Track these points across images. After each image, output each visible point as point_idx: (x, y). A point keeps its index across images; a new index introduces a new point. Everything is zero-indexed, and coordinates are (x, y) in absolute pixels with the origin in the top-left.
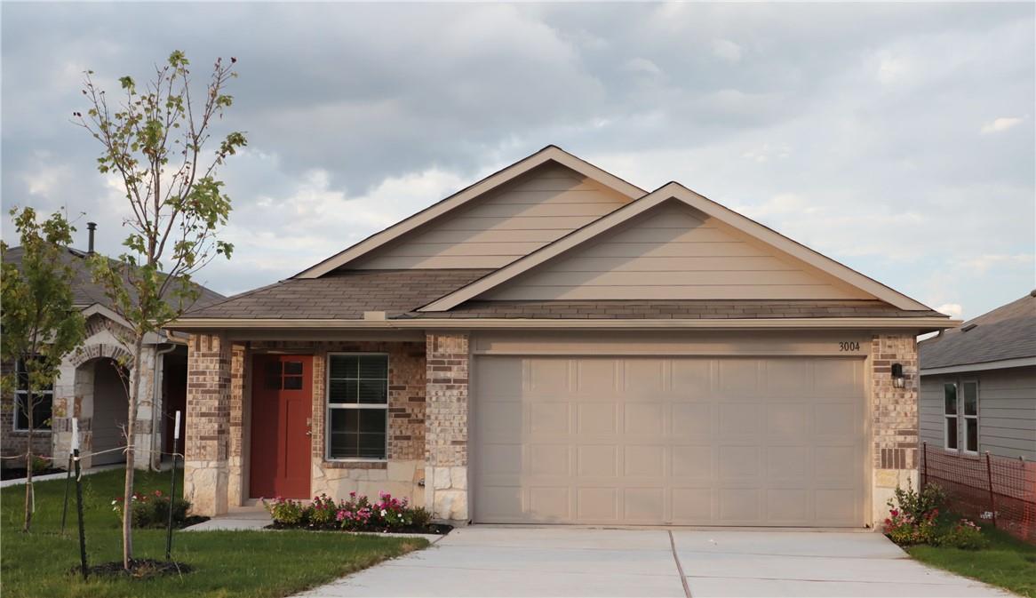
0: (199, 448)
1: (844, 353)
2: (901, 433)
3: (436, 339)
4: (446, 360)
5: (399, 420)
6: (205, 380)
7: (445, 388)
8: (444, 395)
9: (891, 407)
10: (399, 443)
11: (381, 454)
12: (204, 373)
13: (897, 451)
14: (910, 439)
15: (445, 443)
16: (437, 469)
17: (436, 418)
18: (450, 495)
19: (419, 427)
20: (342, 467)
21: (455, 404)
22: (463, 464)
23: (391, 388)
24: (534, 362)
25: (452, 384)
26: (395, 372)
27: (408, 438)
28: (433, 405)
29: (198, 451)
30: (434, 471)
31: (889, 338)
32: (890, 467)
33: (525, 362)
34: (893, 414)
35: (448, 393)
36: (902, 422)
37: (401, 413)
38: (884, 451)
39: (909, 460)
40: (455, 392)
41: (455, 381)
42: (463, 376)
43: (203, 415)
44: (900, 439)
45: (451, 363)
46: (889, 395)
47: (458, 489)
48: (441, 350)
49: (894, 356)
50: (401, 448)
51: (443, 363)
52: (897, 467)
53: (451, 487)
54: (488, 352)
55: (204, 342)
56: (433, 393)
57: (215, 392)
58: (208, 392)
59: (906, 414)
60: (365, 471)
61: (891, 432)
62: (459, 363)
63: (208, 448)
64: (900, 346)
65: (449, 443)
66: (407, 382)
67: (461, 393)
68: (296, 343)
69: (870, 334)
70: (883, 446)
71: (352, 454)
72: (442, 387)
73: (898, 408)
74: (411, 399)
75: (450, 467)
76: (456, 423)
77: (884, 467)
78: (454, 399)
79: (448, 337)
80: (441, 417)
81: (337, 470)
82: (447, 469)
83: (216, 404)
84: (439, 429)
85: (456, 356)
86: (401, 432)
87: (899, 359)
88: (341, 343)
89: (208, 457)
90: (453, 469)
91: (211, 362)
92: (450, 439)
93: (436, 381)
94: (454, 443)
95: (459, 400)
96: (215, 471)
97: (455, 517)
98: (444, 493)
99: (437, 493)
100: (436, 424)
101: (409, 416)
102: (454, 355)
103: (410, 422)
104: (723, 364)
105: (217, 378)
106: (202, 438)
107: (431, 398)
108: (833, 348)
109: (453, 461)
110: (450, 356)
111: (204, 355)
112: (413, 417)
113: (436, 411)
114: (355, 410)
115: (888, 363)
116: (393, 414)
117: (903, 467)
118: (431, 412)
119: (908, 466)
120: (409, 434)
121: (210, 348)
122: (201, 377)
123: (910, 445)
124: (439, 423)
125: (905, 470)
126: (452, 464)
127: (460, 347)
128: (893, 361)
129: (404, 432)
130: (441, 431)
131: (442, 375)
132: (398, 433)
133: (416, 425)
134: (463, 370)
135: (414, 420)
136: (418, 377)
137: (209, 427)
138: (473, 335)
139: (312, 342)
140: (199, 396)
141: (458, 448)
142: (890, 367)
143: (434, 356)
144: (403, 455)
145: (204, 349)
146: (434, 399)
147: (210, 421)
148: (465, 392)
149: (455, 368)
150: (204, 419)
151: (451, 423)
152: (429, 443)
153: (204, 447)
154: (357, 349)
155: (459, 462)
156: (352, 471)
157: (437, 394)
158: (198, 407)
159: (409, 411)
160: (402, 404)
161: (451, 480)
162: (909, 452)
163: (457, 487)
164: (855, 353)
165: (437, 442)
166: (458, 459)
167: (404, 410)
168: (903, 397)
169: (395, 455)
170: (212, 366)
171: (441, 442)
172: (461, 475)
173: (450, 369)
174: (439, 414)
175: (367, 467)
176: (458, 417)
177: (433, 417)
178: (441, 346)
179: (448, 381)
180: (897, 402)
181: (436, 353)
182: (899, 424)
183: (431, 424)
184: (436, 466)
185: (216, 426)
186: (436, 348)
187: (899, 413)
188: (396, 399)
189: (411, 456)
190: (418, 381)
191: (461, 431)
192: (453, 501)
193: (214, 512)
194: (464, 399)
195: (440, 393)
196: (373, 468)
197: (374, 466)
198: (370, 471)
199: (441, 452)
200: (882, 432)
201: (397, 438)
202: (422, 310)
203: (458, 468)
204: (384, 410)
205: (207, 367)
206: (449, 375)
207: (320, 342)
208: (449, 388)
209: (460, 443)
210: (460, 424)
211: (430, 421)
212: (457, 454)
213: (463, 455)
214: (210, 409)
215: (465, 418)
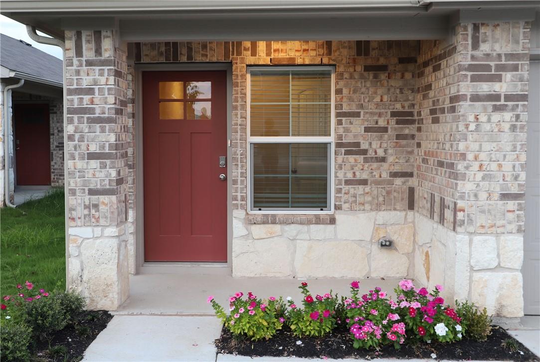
0: (86, 207)
3: (476, 29)
4: (492, 64)
5: (351, 158)
6: (92, 103)
7: (490, 109)
8: (489, 121)
10: (351, 189)
11: (322, 203)
12: (90, 91)
15: (489, 197)
16: (477, 239)
17: (476, 158)
18: (496, 280)
19: (379, 168)
20: (274, 222)
21: (507, 136)
22: (519, 230)
23: (338, 115)
25: (502, 102)
26: (345, 91)
27: (364, 182)
28: (470, 137)
29: (86, 212)
30: (471, 241)
35: (496, 117)
37: (353, 149)
40: (508, 116)
41: (508, 98)
42: (521, 89)
43: (92, 156)
45: (501, 68)
47: (511, 269)
48: (484, 48)
50: (355, 196)
51: (488, 68)
53: (498, 266)
55: (88, 42)
56: (471, 118)
57: (109, 120)
58: (99, 120)
60: (305, 228)
62: (515, 68)
63: (101, 207)
65: (496, 196)
66: (362, 106)
67: (518, 117)
72: (485, 109)
74: (367, 130)
75: (497, 235)
76: (507, 166)
78: (506, 127)
79: (496, 25)
80: (482, 156)
81: (267, 226)
82: (491, 239)
83: (112, 138)
84: (480, 175)
85: (511, 56)
86: (354, 173)
89: (102, 222)
90: (502, 238)
91: (101, 75)
92: (497, 190)
93: (476, 98)
94: (505, 196)
95: (513, 128)
96: (115, 242)
97: (505, 313)
98: (486, 275)
99: (477, 276)
100: (476, 165)
101: (365, 152)
103: (366, 160)
105: (111, 99)
106: (92, 192)
107: (467, 126)
109: (503, 226)
110: (499, 56)
111: (89, 63)
112: (371, 153)
113: (475, 147)
114: (287, 145)
116: (343, 150)
118: (467, 148)
120: (365, 176)
121: (98, 52)
122: (87, 98)
124: (481, 166)
126: (499, 230)
127: (517, 42)
129: (357, 174)
130: (483, 179)
131: (485, 88)
132: (350, 176)
133: (375, 165)
134: (521, 80)
135: (372, 158)
136: (378, 99)
137: (101, 175)
140: (85, 127)
141: (512, 204)
143: (473, 58)
144: (356, 205)
145: (88, 53)
146: (472, 127)
147: (103, 166)
148: (524, 116)
149: (508, 76)
150: (95, 164)
151: (500, 166)
152: (462, 198)
153: (96, 206)
155: (513, 227)
156: (287, 228)
157: (477, 118)
158: (83, 145)
159: (364, 146)
160: (355, 136)
161: (498, 256)
163: (509, 265)
165: (476, 196)
166: (510, 223)
167: (357, 144)
169: (345, 206)
170: (103, 80)
171: (483, 196)
172: (514, 247)
173: (499, 79)
174: (480, 151)
175: (309, 222)
176: (511, 156)
177: (470, 156)
178: (484, 41)
179: (495, 97)
181: (476, 53)
183: (467, 168)
184: (474, 233)
185: (114, 173)
186: (475, 46)
188: (347, 130)
189: (367, 207)
190: (377, 105)
191: (516, 178)
192: (501, 288)
193: (116, 303)
194: (522, 127)
195: (483, 118)
196: (317, 223)
197: (318, 221)
198: (312, 226)
199: (483, 212)
201: (348, 182)
203: (511, 237)
204: (325, 146)
205: (95, 83)
206: (500, 88)
208: (496, 109)
209: (516, 197)
210: (514, 167)
211: (465, 163)
212: (510, 216)
213: (518, 216)
214: (103, 147)
215: (523, 158)
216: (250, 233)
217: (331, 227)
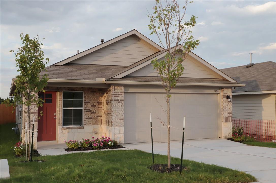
1: (215, 93)
2: (229, 113)
3: (115, 87)
4: (118, 94)
5: (88, 113)
7: (117, 102)
9: (226, 107)
10: (88, 120)
11: (81, 124)
13: (228, 118)
14: (230, 115)
17: (115, 112)
18: (119, 136)
19: (94, 115)
20: (69, 129)
21: (120, 108)
22: (123, 126)
23: (84, 102)
24: (139, 94)
25: (120, 101)
26: (86, 97)
27: (91, 118)
28: (114, 108)
30: (114, 128)
31: (226, 89)
32: (226, 122)
33: (137, 94)
34: (227, 108)
35: (118, 104)
36: (229, 110)
37: (88, 110)
38: (225, 118)
39: (230, 120)
40: (120, 104)
41: (121, 100)
42: (123, 99)
44: (228, 115)
45: (119, 95)
46: (226, 103)
47: (122, 134)
48: (116, 91)
49: (227, 93)
50: (89, 122)
51: (117, 94)
52: (228, 122)
53: (119, 133)
54: (129, 91)
56: (114, 104)
57: (36, 104)
58: (34, 105)
59: (230, 108)
60: (77, 130)
61: (227, 113)
62: (122, 95)
64: (228, 91)
65: (119, 119)
66: (90, 100)
67: (122, 104)
68: (52, 87)
69: (222, 88)
70: (225, 117)
71: (71, 124)
73: (228, 107)
74: (91, 106)
75: (119, 127)
76: (121, 113)
77: (225, 122)
78: (120, 106)
79: (118, 87)
80: (116, 111)
83: (37, 109)
84: (116, 115)
85: (121, 92)
86: (88, 116)
88: (68, 87)
92: (119, 118)
93: (115, 100)
94: (120, 119)
95: (122, 106)
96: (37, 133)
97: (121, 142)
98: (117, 135)
99: (116, 135)
100: (115, 113)
101: (91, 111)
102: (120, 92)
103: (91, 113)
104: (187, 95)
107: (113, 106)
108: (212, 91)
109: (120, 125)
110: (119, 92)
112: (92, 111)
113: (115, 110)
114: (72, 110)
115: (225, 95)
116: (86, 111)
117: (229, 122)
118: (113, 110)
119: (230, 122)
120: (91, 117)
123: (231, 116)
125: (229, 123)
126: (120, 126)
127: (122, 90)
128: (227, 95)
129: (89, 116)
130: (116, 116)
131: (116, 98)
132: (87, 117)
133: (93, 114)
134: (123, 97)
135: (92, 112)
136: (94, 99)
137: (34, 117)
138: (125, 86)
139: (58, 87)
140: (30, 106)
141: (122, 121)
142: (226, 96)
143: (114, 92)
144: (89, 124)
146: (114, 106)
148: (123, 104)
149: (120, 96)
151: (119, 113)
152: (113, 120)
154: (74, 89)
155: (122, 125)
156: (72, 130)
157: (115, 104)
159: (91, 110)
160: (89, 108)
161: (119, 131)
162: (230, 118)
164: (218, 92)
165: (115, 119)
166: (121, 124)
167: (89, 109)
168: (229, 104)
169: (86, 124)
171: (116, 119)
173: (119, 97)
174: (116, 110)
175: (78, 128)
176: (121, 111)
177: (114, 112)
178: (116, 89)
179: (118, 100)
180: (228, 105)
182: (228, 111)
183: (113, 114)
184: (115, 127)
185: (37, 117)
186: (114, 90)
187: (228, 108)
188: (87, 106)
189: (92, 124)
190: (94, 100)
191: (122, 116)
192: (120, 137)
194: (123, 106)
195: (116, 104)
197: (80, 128)
198: (78, 129)
199: (116, 122)
200: (225, 113)
201: (87, 118)
203: (121, 127)
204: (81, 110)
206: (119, 98)
207: (61, 87)
208: (119, 102)
209: (122, 119)
210: (122, 113)
211: (113, 113)
212: (121, 123)
213: (123, 123)
215: (123, 112)
216: (63, 132)
217: (83, 129)
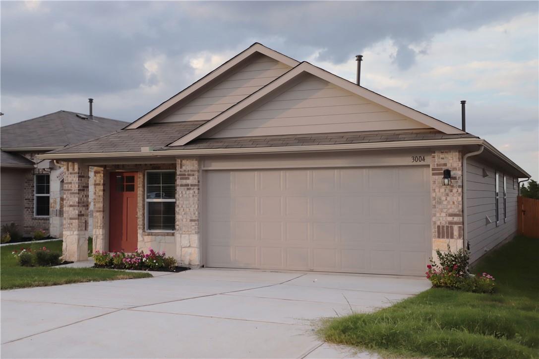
0: (69, 224)
1: (415, 163)
2: (451, 215)
3: (181, 161)
4: (186, 173)
6: (71, 187)
7: (186, 189)
8: (186, 193)
9: (444, 198)
11: (173, 228)
12: (71, 183)
13: (447, 227)
14: (456, 219)
15: (186, 221)
16: (183, 236)
17: (182, 206)
18: (190, 250)
20: (152, 235)
21: (191, 199)
22: (196, 233)
24: (237, 173)
25: (190, 187)
28: (180, 199)
29: (68, 226)
30: (181, 237)
31: (442, 152)
32: (443, 237)
33: (232, 173)
34: (445, 203)
35: (188, 192)
36: (451, 208)
38: (439, 227)
39: (456, 233)
40: (191, 192)
41: (192, 185)
42: (196, 182)
43: (71, 206)
44: (450, 219)
45: (189, 175)
46: (442, 190)
47: (194, 247)
48: (184, 168)
49: (445, 165)
51: (185, 175)
52: (448, 237)
53: (189, 246)
54: (210, 168)
55: (71, 166)
56: (180, 192)
57: (76, 193)
58: (73, 193)
59: (454, 203)
60: (164, 237)
61: (443, 215)
62: (193, 175)
63: (74, 224)
64: (449, 158)
65: (188, 220)
67: (194, 192)
68: (128, 165)
69: (430, 150)
70: (438, 223)
71: (158, 227)
72: (184, 189)
73: (448, 198)
75: (189, 234)
76: (192, 209)
77: (439, 237)
78: (191, 195)
79: (187, 160)
80: (184, 206)
81: (150, 236)
82: (187, 236)
83: (77, 200)
84: (183, 213)
85: (192, 171)
87: (448, 167)
88: (151, 165)
89: (73, 229)
90: (191, 235)
91: (74, 177)
92: (189, 218)
93: (182, 185)
94: (191, 220)
95: (193, 196)
96: (77, 237)
97: (192, 263)
98: (187, 249)
99: (183, 249)
100: (182, 209)
102: (191, 170)
104: (343, 172)
105: (77, 186)
106: (71, 219)
107: (179, 195)
108: (408, 160)
109: (191, 231)
110: (188, 171)
111: (71, 174)
113: (182, 203)
115: (441, 169)
117: (452, 237)
118: (179, 203)
119: (455, 237)
121: (74, 169)
122: (70, 185)
123: (456, 223)
124: (184, 209)
125: (453, 240)
126: (190, 233)
127: (194, 166)
128: (445, 168)
130: (185, 214)
131: (184, 182)
134: (195, 179)
137: (73, 213)
138: (201, 158)
139: (136, 165)
140: (69, 195)
141: (193, 223)
142: (443, 171)
143: (180, 171)
145: (71, 170)
146: (181, 196)
147: (74, 209)
148: (197, 191)
149: (191, 178)
150: (71, 208)
151: (189, 209)
152: (178, 221)
153: (72, 224)
154: (159, 168)
155: (194, 232)
156: (157, 237)
157: (182, 193)
158: (69, 202)
161: (189, 242)
162: (456, 228)
163: (193, 246)
164: (422, 163)
165: (182, 220)
166: (193, 230)
168: (451, 191)
170: (75, 179)
171: (184, 220)
172: (195, 239)
173: (188, 179)
174: (183, 204)
176: (193, 206)
177: (180, 206)
178: (184, 166)
179: (187, 185)
180: (447, 195)
181: (181, 170)
182: (449, 209)
183: (179, 210)
184: (182, 234)
185: (77, 212)
186: (181, 167)
187: (449, 202)
191: (195, 214)
192: (191, 254)
193: (76, 259)
194: (196, 195)
195: (184, 193)
196: (167, 235)
197: (168, 234)
198: (166, 237)
199: (184, 226)
200: (438, 215)
202: (171, 145)
203: (193, 235)
205: (73, 180)
206: (189, 182)
207: (140, 165)
208: (188, 189)
209: (194, 221)
210: (194, 210)
211: (179, 209)
212: (193, 227)
213: (195, 228)
214: (74, 203)
215: (197, 207)
216: (144, 240)
217: (173, 237)
